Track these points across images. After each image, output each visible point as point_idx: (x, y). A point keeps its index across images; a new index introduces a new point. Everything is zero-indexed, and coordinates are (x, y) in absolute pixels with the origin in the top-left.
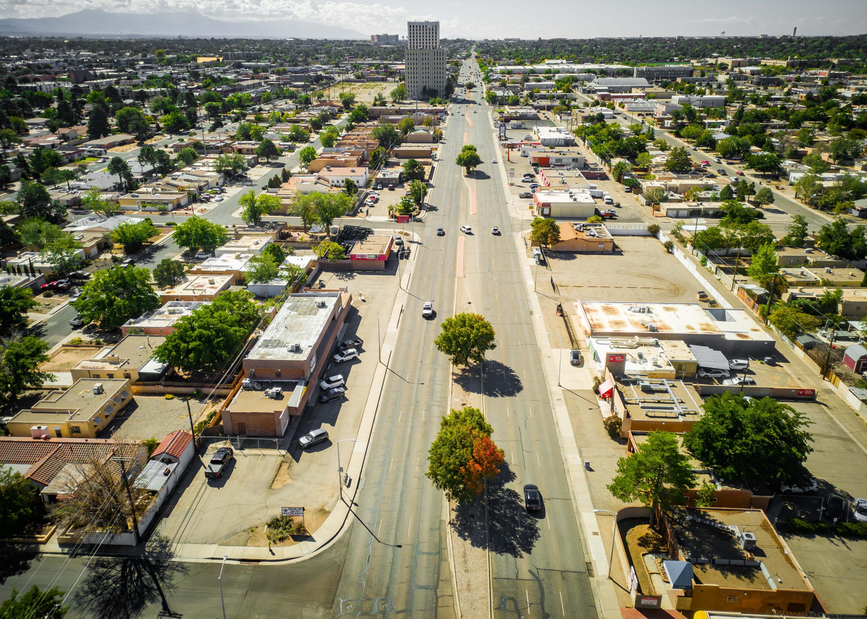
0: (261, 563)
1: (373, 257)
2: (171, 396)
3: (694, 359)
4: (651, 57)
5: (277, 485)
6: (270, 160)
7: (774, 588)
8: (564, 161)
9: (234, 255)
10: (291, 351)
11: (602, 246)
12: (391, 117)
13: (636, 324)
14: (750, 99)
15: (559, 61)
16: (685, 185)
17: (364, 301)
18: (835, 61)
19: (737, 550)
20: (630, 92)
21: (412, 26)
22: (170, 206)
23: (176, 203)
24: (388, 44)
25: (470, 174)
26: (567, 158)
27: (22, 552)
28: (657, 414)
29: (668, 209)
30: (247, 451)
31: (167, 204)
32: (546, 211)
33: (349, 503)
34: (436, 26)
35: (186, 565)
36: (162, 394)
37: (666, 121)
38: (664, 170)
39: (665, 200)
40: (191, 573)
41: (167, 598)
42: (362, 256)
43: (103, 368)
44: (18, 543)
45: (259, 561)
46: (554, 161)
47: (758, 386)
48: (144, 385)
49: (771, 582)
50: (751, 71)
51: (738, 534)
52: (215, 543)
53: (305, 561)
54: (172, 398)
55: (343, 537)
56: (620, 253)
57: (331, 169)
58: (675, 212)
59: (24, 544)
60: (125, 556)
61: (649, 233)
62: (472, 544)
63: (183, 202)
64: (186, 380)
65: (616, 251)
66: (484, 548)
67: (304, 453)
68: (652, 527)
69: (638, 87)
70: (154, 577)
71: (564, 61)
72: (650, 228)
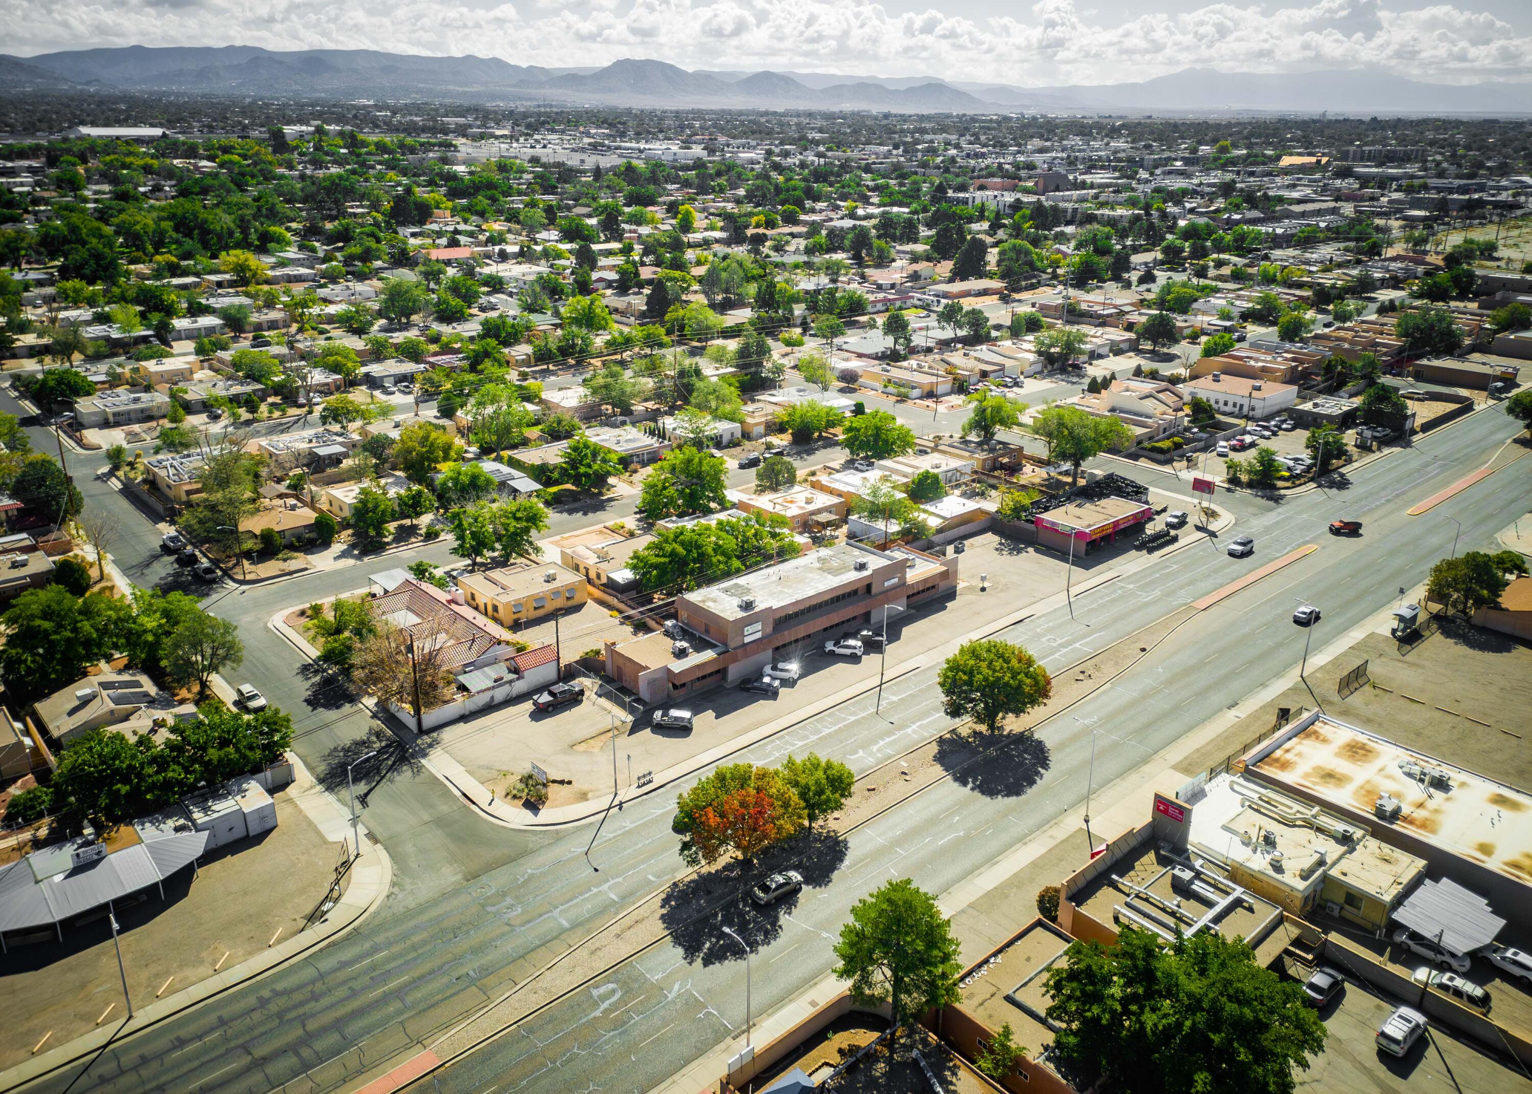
1: (1068, 531)
2: (616, 614)
5: (580, 748)
6: (1158, 348)
17: (983, 589)
22: (916, 393)
23: (927, 389)
30: (603, 701)
31: (913, 388)
33: (616, 802)
35: (424, 772)
36: (610, 607)
40: (418, 779)
41: (378, 788)
42: (1053, 523)
43: (586, 558)
45: (472, 801)
48: (603, 591)
52: (465, 766)
54: (615, 617)
55: (566, 830)
57: (1222, 377)
60: (400, 738)
62: (663, 917)
63: (941, 389)
67: (648, 731)
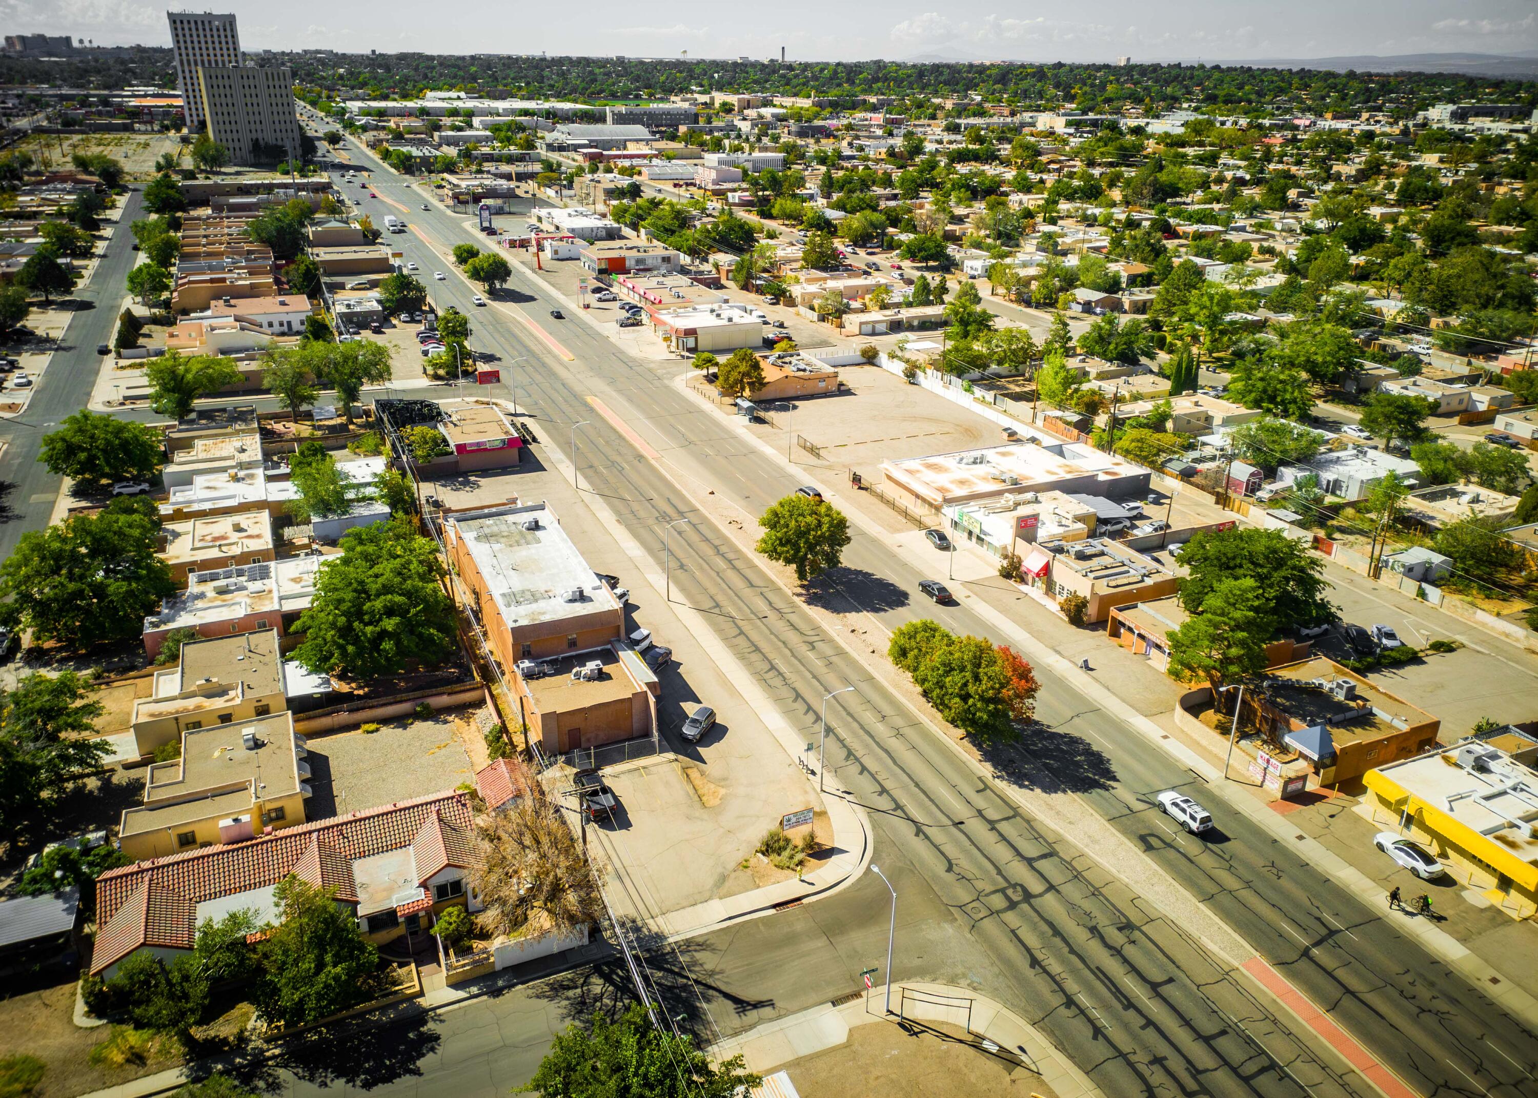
0: (805, 901)
1: (498, 444)
2: (373, 727)
3: (1092, 510)
4: (602, 91)
5: (710, 801)
6: (51, 298)
7: (1405, 728)
8: (650, 263)
9: (224, 476)
10: (571, 601)
11: (822, 385)
12: (232, 200)
13: (984, 479)
14: (815, 158)
15: (453, 94)
16: (851, 287)
18: (873, 100)
19: (1339, 704)
20: (625, 148)
21: (177, 22)
24: (50, 55)
25: (494, 294)
26: (654, 257)
27: (392, 1022)
28: (1120, 582)
29: (861, 324)
30: (608, 770)
32: (691, 342)
33: (839, 794)
34: (229, 22)
35: (701, 940)
36: (355, 726)
37: (730, 194)
38: (803, 267)
39: (847, 310)
41: (724, 988)
42: (478, 444)
43: (198, 707)
44: (371, 1011)
45: (799, 899)
46: (633, 262)
47: (1173, 529)
48: (309, 718)
49: (1397, 723)
50: (773, 115)
51: (1327, 686)
52: (710, 898)
53: (860, 879)
54: (377, 730)
55: (877, 835)
56: (848, 392)
57: (233, 302)
58: (870, 327)
59: (383, 1009)
60: (588, 963)
61: (864, 360)
64: (365, 696)
65: (843, 391)
66: (1064, 791)
67: (703, 748)
68: (1218, 711)
69: (637, 141)
70: (671, 971)
71: (462, 94)
72: (864, 353)
